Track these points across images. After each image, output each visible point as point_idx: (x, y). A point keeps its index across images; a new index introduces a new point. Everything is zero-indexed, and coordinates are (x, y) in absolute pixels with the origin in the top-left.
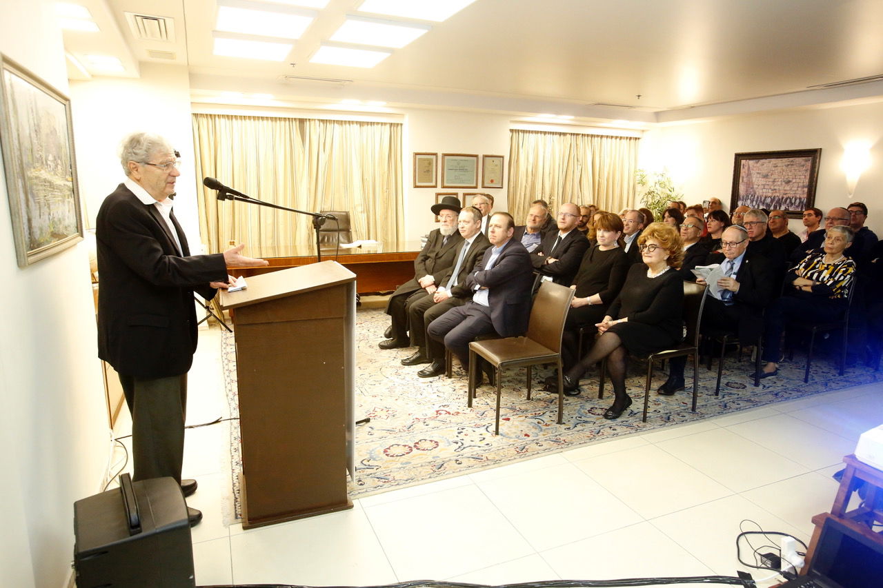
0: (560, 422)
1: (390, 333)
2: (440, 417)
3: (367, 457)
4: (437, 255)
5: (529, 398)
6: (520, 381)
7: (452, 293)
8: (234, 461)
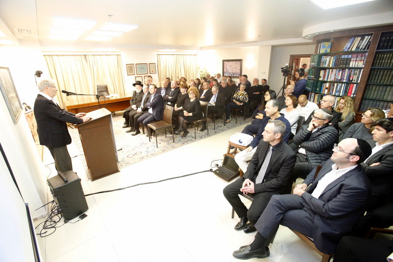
0: (174, 142)
1: (125, 123)
2: (142, 145)
3: (123, 159)
4: (136, 99)
5: (166, 137)
6: (164, 133)
7: (142, 110)
8: (84, 166)
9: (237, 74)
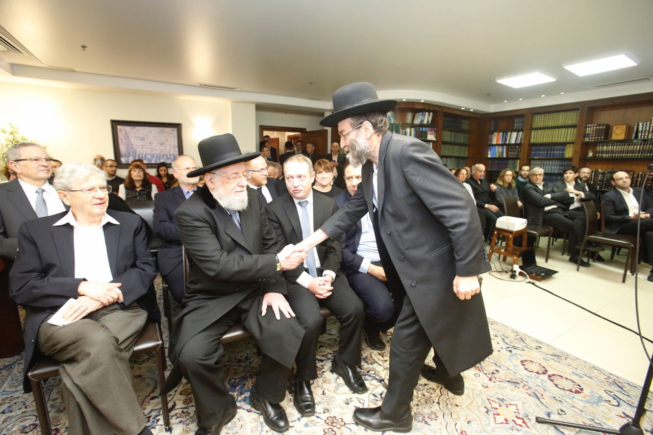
9: (169, 156)
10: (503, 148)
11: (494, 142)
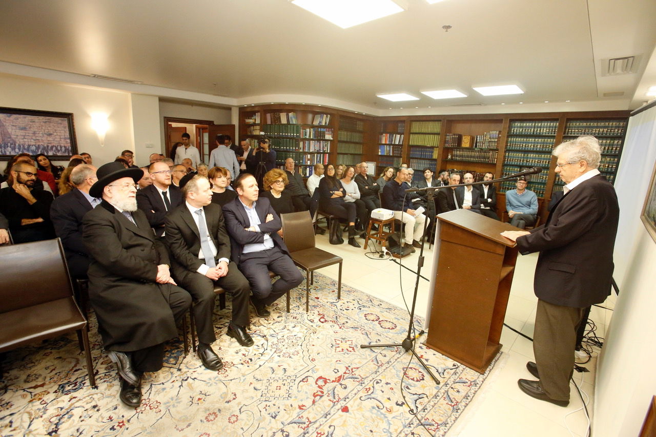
9: (59, 148)
10: (390, 148)
11: (384, 142)
